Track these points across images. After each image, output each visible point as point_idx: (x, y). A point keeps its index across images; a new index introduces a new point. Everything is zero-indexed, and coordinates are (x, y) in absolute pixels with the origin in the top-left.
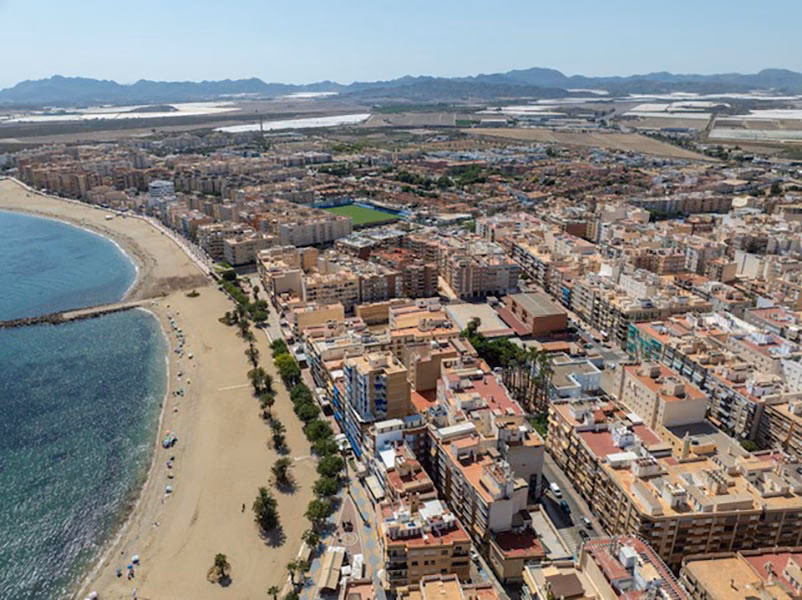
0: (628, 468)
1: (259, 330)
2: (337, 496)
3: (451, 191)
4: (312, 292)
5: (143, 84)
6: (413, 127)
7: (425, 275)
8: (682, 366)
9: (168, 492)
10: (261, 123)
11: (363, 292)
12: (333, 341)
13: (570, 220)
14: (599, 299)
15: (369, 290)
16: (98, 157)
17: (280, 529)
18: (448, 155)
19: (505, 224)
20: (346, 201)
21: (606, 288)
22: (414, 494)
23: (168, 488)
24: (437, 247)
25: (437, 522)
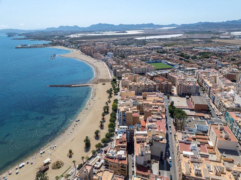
0: (188, 157)
1: (114, 96)
2: (108, 144)
3: (195, 60)
4: (131, 87)
5: (121, 25)
6: (195, 39)
7: (167, 86)
8: (239, 129)
9: (71, 132)
10: (145, 37)
11: (146, 89)
12: (125, 101)
13: (229, 73)
14: (221, 101)
15: (148, 88)
16: (100, 45)
17: (90, 148)
18: (202, 48)
19: (204, 72)
20: (159, 61)
21: (225, 98)
22: (119, 147)
23: (71, 131)
24: (176, 78)
25: (120, 156)
